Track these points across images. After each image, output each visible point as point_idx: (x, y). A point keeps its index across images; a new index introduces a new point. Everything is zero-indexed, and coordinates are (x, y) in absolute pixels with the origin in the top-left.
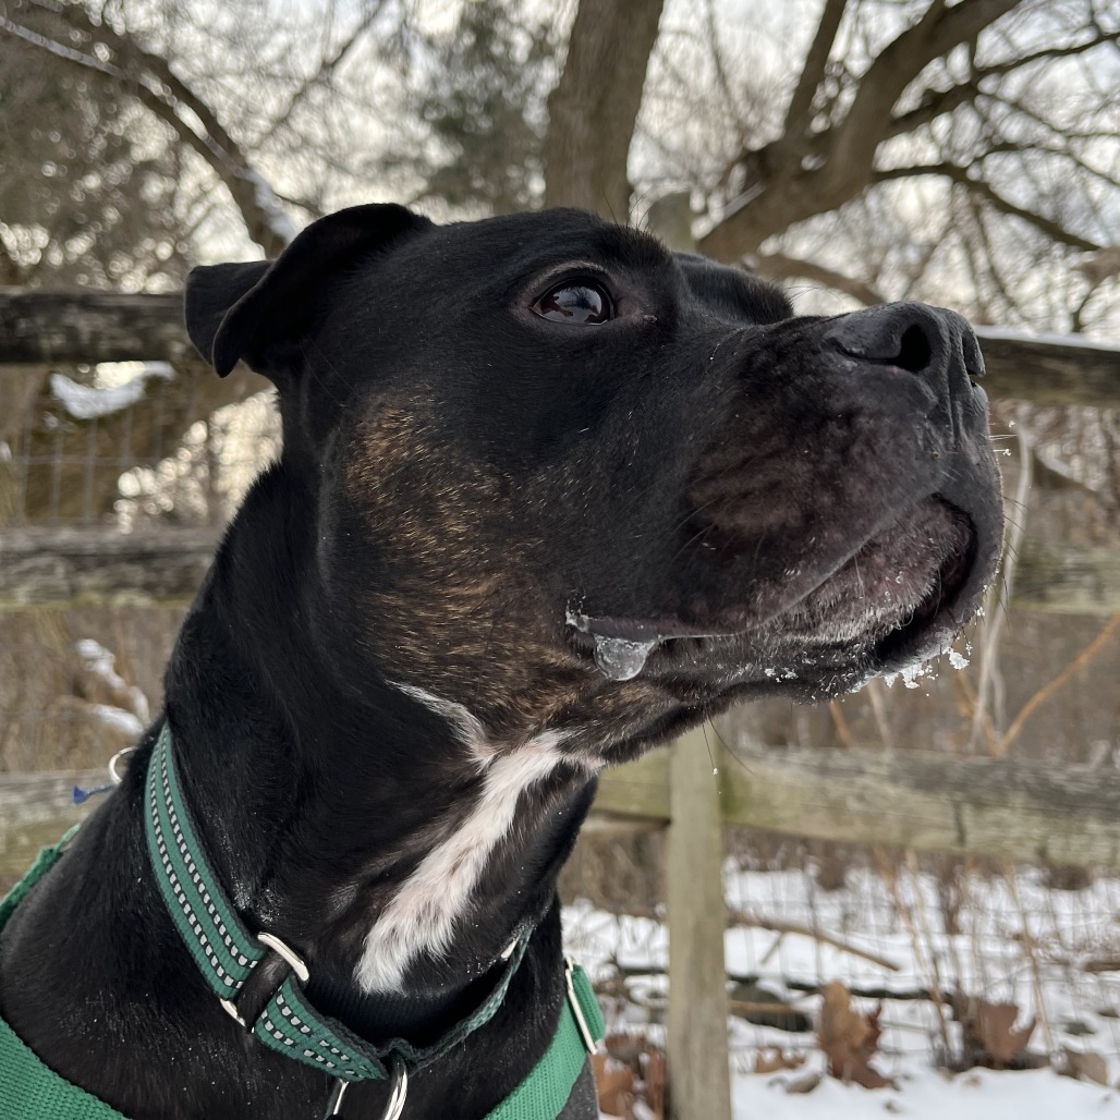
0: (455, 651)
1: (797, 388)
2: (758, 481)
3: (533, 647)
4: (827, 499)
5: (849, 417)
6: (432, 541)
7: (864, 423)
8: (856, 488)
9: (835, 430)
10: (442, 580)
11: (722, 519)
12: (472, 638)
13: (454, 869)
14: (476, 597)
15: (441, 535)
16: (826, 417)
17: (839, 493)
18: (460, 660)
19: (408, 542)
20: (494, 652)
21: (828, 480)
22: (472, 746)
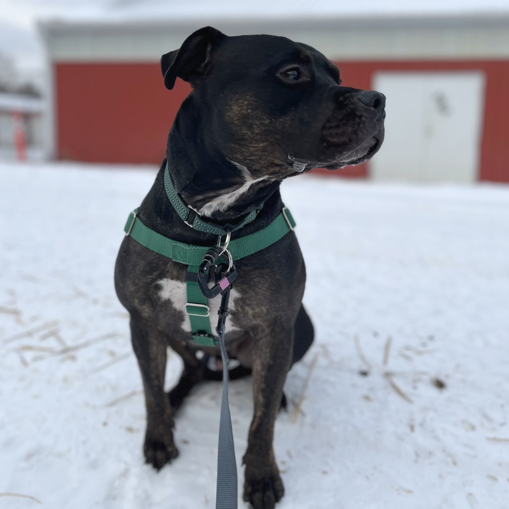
0: (250, 158)
1: (349, 107)
2: (340, 131)
3: (272, 159)
4: (354, 136)
5: (361, 117)
6: (250, 133)
7: (363, 119)
8: (360, 134)
9: (357, 119)
10: (251, 143)
11: (330, 139)
12: (254, 155)
13: (230, 197)
14: (258, 147)
15: (253, 133)
16: (356, 116)
17: (357, 135)
18: (250, 160)
19: (243, 133)
20: (259, 159)
21: (355, 132)
22: (246, 177)
